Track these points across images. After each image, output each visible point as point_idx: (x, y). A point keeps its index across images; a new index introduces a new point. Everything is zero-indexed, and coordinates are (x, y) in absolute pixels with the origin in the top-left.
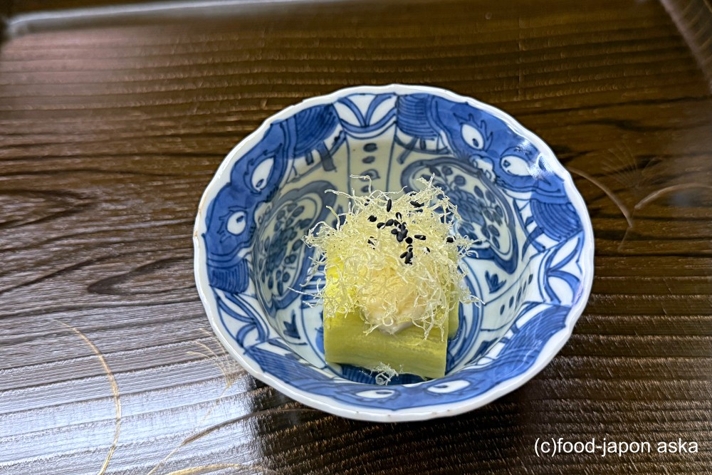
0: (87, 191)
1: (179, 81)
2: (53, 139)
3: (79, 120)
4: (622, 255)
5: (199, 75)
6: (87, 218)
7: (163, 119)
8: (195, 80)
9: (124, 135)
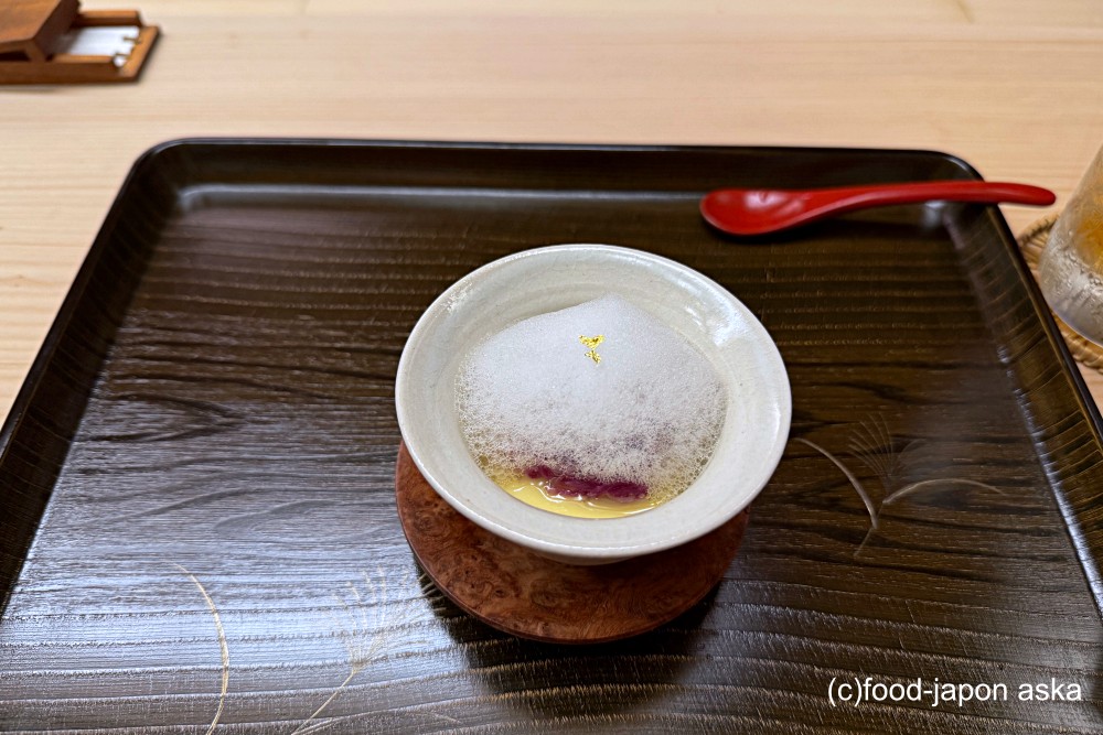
0: (234, 408)
1: (362, 283)
2: (207, 339)
3: (239, 319)
4: (858, 564)
5: (384, 277)
6: (229, 440)
7: (335, 328)
8: (378, 284)
9: (286, 343)
